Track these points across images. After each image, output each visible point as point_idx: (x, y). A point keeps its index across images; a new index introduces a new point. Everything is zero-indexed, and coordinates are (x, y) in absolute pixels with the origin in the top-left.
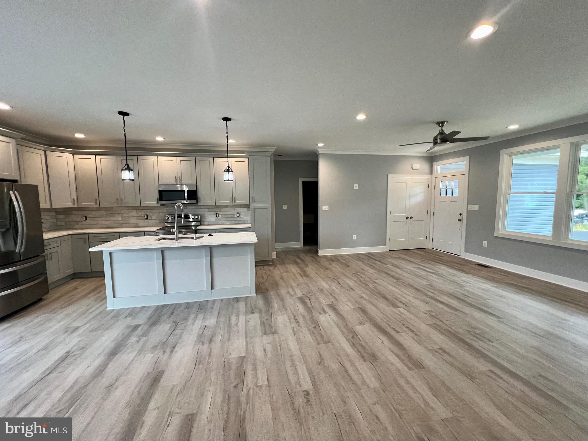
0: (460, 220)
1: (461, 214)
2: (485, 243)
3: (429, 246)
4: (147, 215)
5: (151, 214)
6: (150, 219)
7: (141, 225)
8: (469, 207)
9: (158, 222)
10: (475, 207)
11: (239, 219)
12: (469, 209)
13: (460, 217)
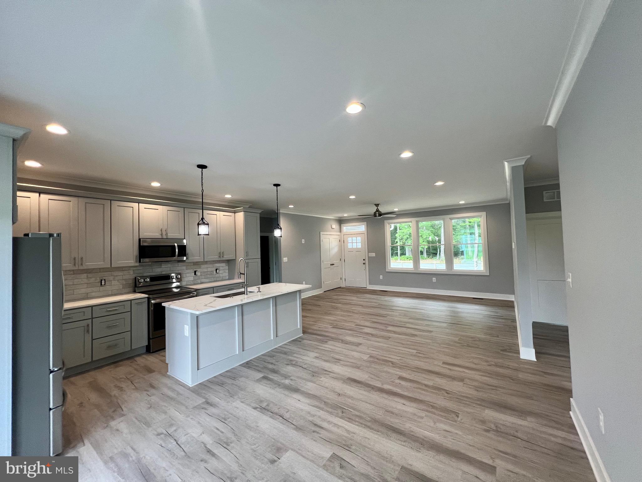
0: (364, 264)
1: (364, 260)
2: (381, 277)
3: (343, 285)
4: (105, 280)
5: (111, 278)
6: (108, 285)
7: (93, 294)
8: (369, 255)
9: (121, 287)
10: (373, 255)
11: (217, 275)
12: (369, 256)
13: (364, 262)
